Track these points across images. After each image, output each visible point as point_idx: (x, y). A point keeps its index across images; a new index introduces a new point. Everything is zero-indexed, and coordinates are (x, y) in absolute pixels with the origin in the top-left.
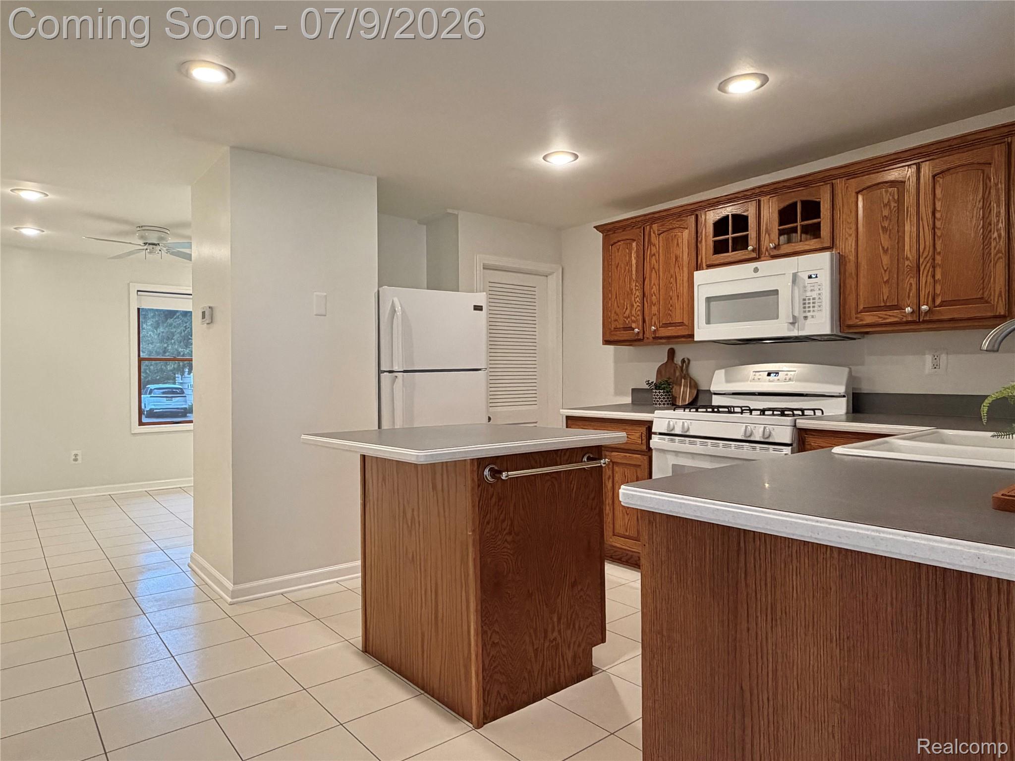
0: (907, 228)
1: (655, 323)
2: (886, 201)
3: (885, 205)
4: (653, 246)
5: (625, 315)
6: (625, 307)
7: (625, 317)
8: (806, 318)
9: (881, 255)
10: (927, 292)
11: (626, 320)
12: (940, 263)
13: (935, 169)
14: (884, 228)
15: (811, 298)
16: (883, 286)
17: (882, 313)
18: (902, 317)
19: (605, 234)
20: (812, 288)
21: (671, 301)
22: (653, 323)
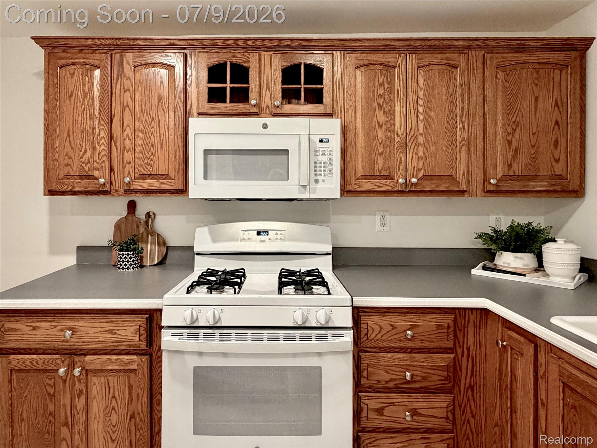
0: (397, 108)
1: (129, 173)
2: (381, 81)
3: (380, 85)
4: (127, 80)
5: (83, 160)
6: (83, 150)
7: (83, 163)
8: (317, 181)
9: (377, 129)
10: (413, 167)
11: (84, 165)
12: (422, 143)
13: (419, 62)
14: (379, 105)
15: (322, 162)
16: (379, 158)
17: (378, 182)
18: (394, 186)
19: (49, 51)
20: (324, 152)
21: (152, 149)
22: (126, 174)
